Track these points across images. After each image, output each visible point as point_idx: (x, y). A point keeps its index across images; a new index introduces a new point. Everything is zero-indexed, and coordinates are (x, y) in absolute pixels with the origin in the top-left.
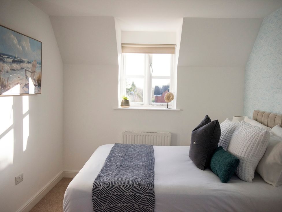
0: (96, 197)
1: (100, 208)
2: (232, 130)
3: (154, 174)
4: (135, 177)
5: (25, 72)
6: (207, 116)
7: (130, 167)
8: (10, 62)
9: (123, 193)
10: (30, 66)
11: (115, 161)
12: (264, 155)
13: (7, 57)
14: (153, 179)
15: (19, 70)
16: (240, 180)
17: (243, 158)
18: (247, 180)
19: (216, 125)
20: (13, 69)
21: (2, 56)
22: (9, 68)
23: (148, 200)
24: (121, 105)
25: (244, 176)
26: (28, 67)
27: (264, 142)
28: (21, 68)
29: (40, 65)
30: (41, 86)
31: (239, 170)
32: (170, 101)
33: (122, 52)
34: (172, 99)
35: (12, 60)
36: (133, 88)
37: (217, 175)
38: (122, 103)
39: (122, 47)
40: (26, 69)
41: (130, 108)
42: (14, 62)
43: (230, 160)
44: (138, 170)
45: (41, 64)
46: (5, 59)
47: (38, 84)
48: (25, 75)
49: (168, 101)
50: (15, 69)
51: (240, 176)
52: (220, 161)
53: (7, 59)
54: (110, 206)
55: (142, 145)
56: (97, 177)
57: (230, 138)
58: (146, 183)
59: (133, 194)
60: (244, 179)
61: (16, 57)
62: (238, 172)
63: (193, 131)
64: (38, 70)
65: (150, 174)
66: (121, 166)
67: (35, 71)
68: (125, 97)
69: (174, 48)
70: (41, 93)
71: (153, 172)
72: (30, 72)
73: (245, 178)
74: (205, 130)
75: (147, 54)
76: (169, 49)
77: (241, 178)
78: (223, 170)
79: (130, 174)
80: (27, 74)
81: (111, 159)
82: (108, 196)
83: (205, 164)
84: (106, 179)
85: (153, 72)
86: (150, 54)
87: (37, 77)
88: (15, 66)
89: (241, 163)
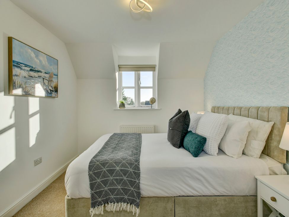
0: (91, 173)
1: (95, 181)
2: (198, 119)
3: (140, 152)
4: (125, 155)
5: (43, 80)
6: (180, 109)
7: (122, 148)
8: (28, 70)
9: (114, 168)
10: (47, 76)
11: (111, 144)
12: (224, 135)
13: (25, 66)
14: (139, 156)
15: (37, 77)
16: (207, 155)
17: (209, 137)
18: (213, 154)
19: (186, 114)
20: (31, 76)
21: (19, 64)
22: (26, 74)
23: (135, 173)
24: (119, 107)
25: (211, 151)
26: (46, 76)
27: (225, 124)
28: (39, 76)
29: (57, 77)
30: (57, 92)
31: (206, 148)
32: (153, 104)
33: (119, 71)
34: (155, 102)
35: (30, 68)
36: (132, 103)
37: (189, 152)
38: (120, 105)
39: (119, 67)
40: (44, 78)
41: (125, 109)
42: (31, 70)
43: (199, 139)
44: (128, 150)
45: (57, 75)
46: (23, 67)
47: (55, 90)
48: (43, 82)
49: (152, 103)
50: (33, 76)
51: (207, 151)
52: (191, 140)
53: (25, 67)
54: (103, 179)
55: (133, 134)
56: (94, 156)
57: (197, 123)
58: (133, 159)
59: (122, 168)
60: (210, 154)
61: (34, 67)
62: (205, 149)
63: (170, 120)
64: (54, 80)
65: (137, 153)
66: (115, 147)
67: (52, 80)
68: (122, 101)
69: (155, 67)
70: (58, 97)
71: (140, 151)
72: (48, 80)
73: (211, 152)
74: (178, 118)
75: (136, 72)
76: (151, 68)
77: (208, 153)
78: (194, 147)
79: (122, 153)
80: (44, 82)
81: (108, 143)
82: (102, 171)
83: (179, 143)
84: (101, 157)
85: (141, 84)
86: (139, 72)
87: (54, 84)
88: (32, 73)
89: (207, 141)
